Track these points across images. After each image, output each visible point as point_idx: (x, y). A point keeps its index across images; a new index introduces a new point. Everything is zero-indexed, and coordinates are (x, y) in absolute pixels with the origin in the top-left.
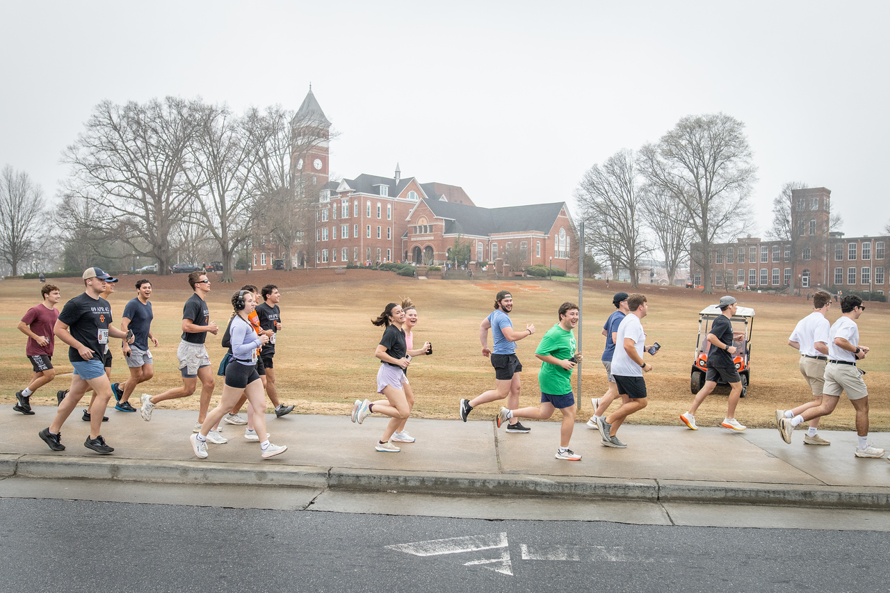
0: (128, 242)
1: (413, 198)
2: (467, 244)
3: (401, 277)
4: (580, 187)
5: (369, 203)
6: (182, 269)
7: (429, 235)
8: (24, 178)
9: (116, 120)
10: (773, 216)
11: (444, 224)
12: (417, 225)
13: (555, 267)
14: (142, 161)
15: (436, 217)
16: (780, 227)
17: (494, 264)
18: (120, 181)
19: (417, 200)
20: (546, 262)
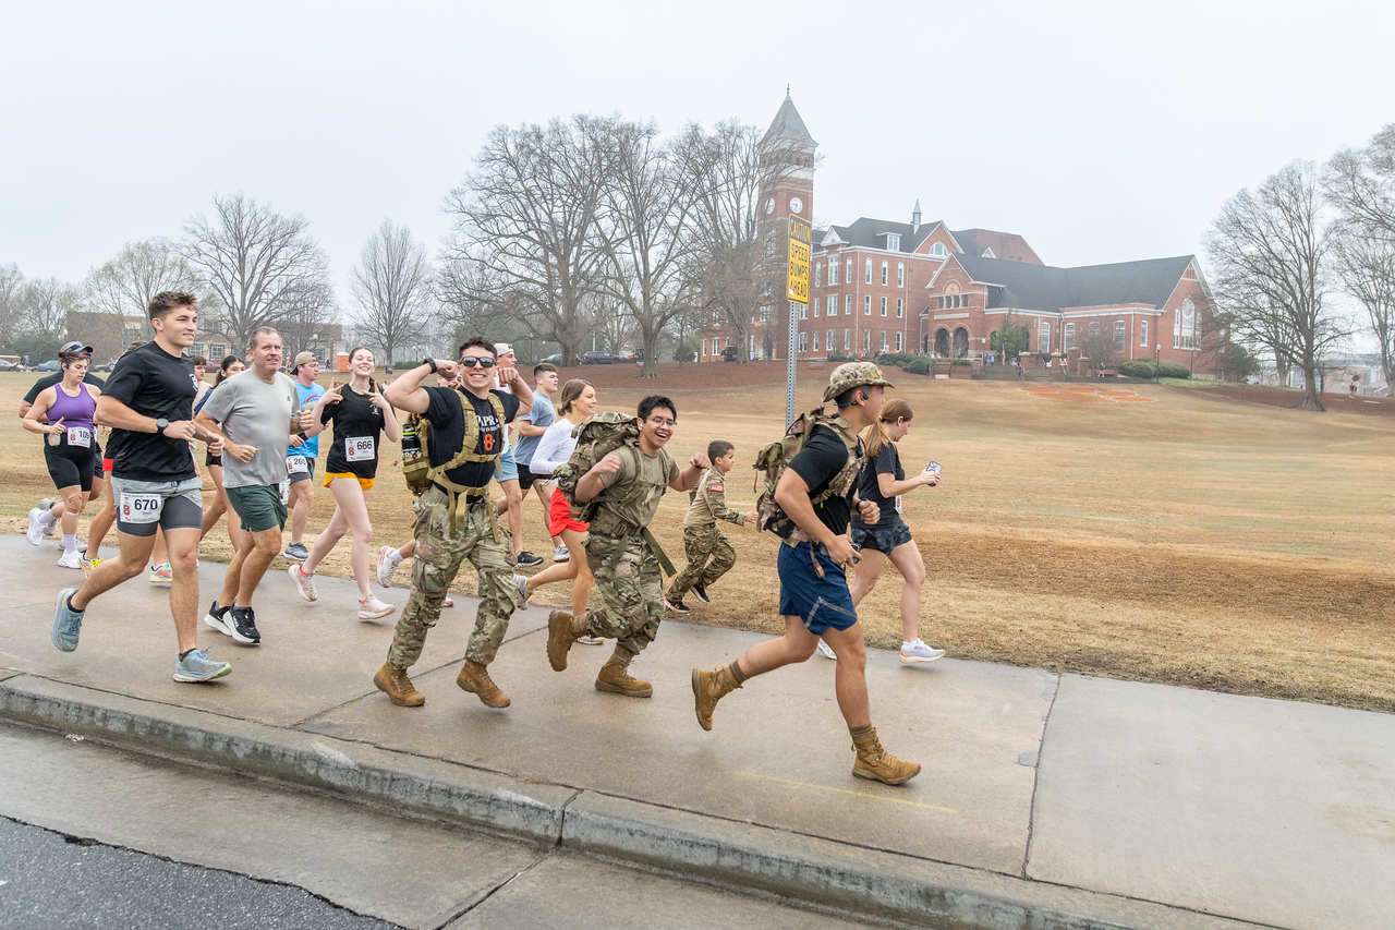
0: (523, 320)
1: (940, 254)
2: (1022, 325)
3: (907, 374)
4: (1215, 228)
5: (869, 262)
6: (595, 359)
7: (962, 311)
9: (513, 151)
11: (986, 293)
12: (944, 296)
13: (1167, 362)
14: (544, 205)
15: (973, 282)
17: (1064, 356)
18: (514, 235)
19: (944, 256)
20: (1156, 355)
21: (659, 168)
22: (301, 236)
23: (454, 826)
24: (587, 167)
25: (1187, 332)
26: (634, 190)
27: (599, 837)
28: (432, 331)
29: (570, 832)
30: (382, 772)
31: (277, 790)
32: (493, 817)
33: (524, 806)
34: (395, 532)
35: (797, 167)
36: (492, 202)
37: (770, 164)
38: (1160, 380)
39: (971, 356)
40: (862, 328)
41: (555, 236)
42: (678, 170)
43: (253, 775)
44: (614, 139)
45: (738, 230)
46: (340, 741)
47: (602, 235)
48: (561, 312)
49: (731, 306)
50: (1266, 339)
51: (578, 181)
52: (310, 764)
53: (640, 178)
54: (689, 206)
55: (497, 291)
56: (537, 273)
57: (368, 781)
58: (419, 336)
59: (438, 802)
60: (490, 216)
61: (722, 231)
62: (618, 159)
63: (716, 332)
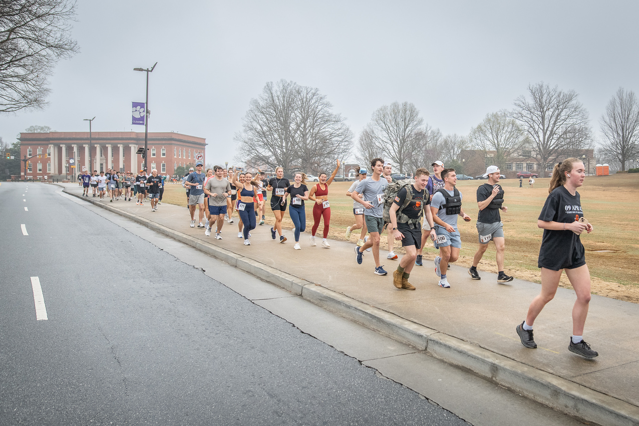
8: (631, 95)
22: (573, 102)
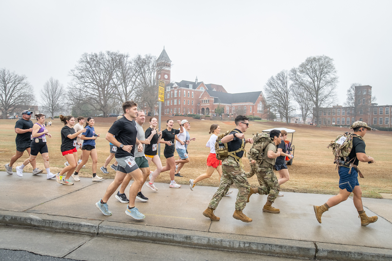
1: (202, 89)
2: (222, 107)
3: (195, 119)
4: (266, 85)
5: (185, 91)
6: (112, 115)
7: (208, 104)
8: (57, 82)
9: (89, 60)
10: (347, 97)
11: (214, 99)
12: (203, 100)
13: (256, 116)
15: (210, 97)
16: (350, 101)
17: (232, 115)
18: (89, 83)
19: (203, 90)
20: (253, 114)
21: (129, 66)
22: (24, 81)
23: (70, 232)
24: (110, 65)
25: (261, 109)
26: (123, 71)
27: (108, 231)
28: (66, 108)
29: (100, 231)
30: (49, 220)
31: (19, 228)
32: (80, 229)
33: (88, 226)
34: (54, 161)
35: (166, 67)
36: (83, 73)
37: (159, 66)
38: (255, 120)
39: (210, 115)
40: (183, 108)
41: (101, 83)
42: (135, 66)
43: (11, 225)
44: (117, 58)
45: (151, 82)
46: (37, 214)
47: (114, 83)
48: (103, 103)
49: (149, 102)
50: (278, 111)
51: (107, 69)
52: (28, 220)
53: (124, 68)
54: (138, 76)
55: (85, 97)
56: (96, 93)
57: (45, 223)
58: (62, 109)
59: (65, 227)
60: (82, 77)
61: (147, 83)
62: (118, 63)
63: (145, 108)
